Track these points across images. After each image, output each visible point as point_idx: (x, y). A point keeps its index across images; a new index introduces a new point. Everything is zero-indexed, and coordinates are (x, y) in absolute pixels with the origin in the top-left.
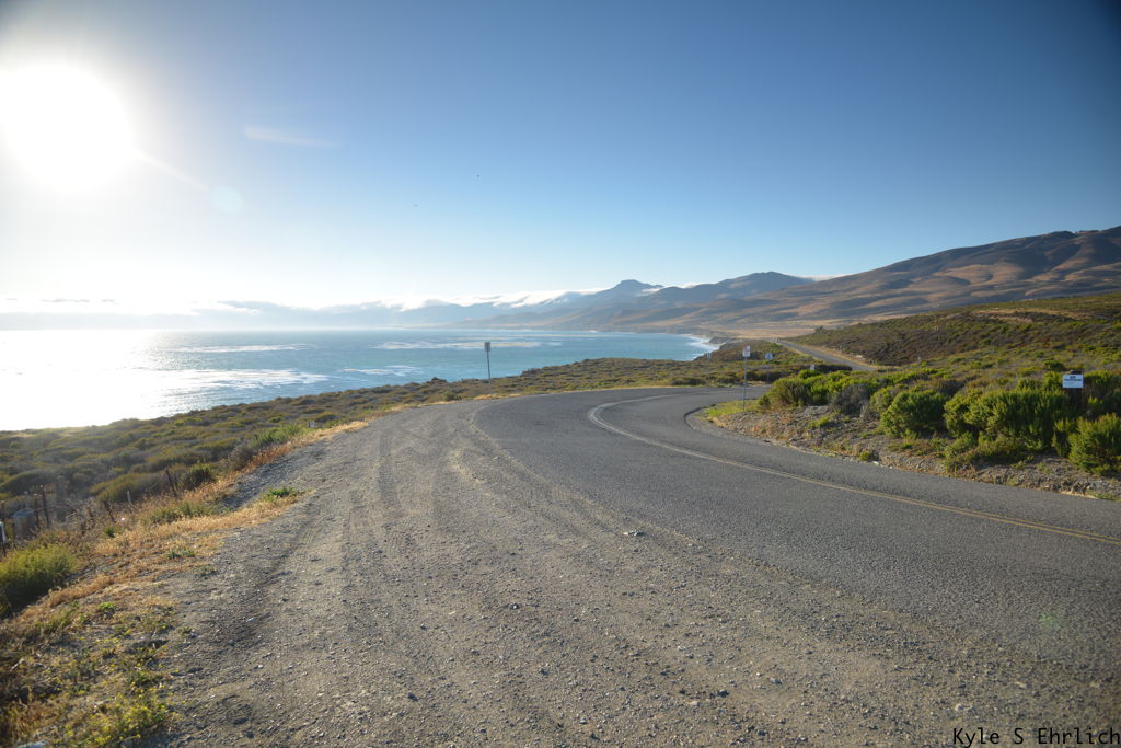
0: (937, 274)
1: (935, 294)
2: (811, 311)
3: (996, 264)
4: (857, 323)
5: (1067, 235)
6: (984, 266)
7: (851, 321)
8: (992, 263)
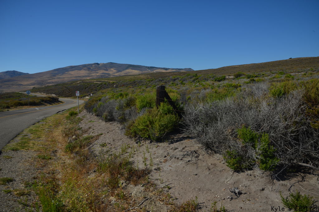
0: (66, 73)
1: (66, 78)
2: (29, 83)
3: (81, 70)
4: (44, 86)
5: (98, 64)
6: (79, 71)
7: (42, 86)
8: (80, 70)
